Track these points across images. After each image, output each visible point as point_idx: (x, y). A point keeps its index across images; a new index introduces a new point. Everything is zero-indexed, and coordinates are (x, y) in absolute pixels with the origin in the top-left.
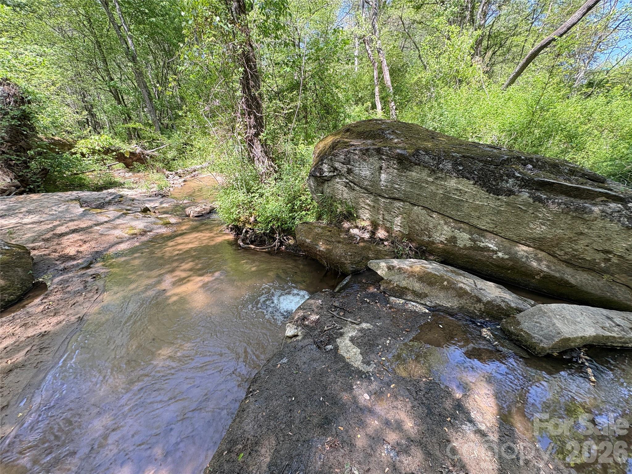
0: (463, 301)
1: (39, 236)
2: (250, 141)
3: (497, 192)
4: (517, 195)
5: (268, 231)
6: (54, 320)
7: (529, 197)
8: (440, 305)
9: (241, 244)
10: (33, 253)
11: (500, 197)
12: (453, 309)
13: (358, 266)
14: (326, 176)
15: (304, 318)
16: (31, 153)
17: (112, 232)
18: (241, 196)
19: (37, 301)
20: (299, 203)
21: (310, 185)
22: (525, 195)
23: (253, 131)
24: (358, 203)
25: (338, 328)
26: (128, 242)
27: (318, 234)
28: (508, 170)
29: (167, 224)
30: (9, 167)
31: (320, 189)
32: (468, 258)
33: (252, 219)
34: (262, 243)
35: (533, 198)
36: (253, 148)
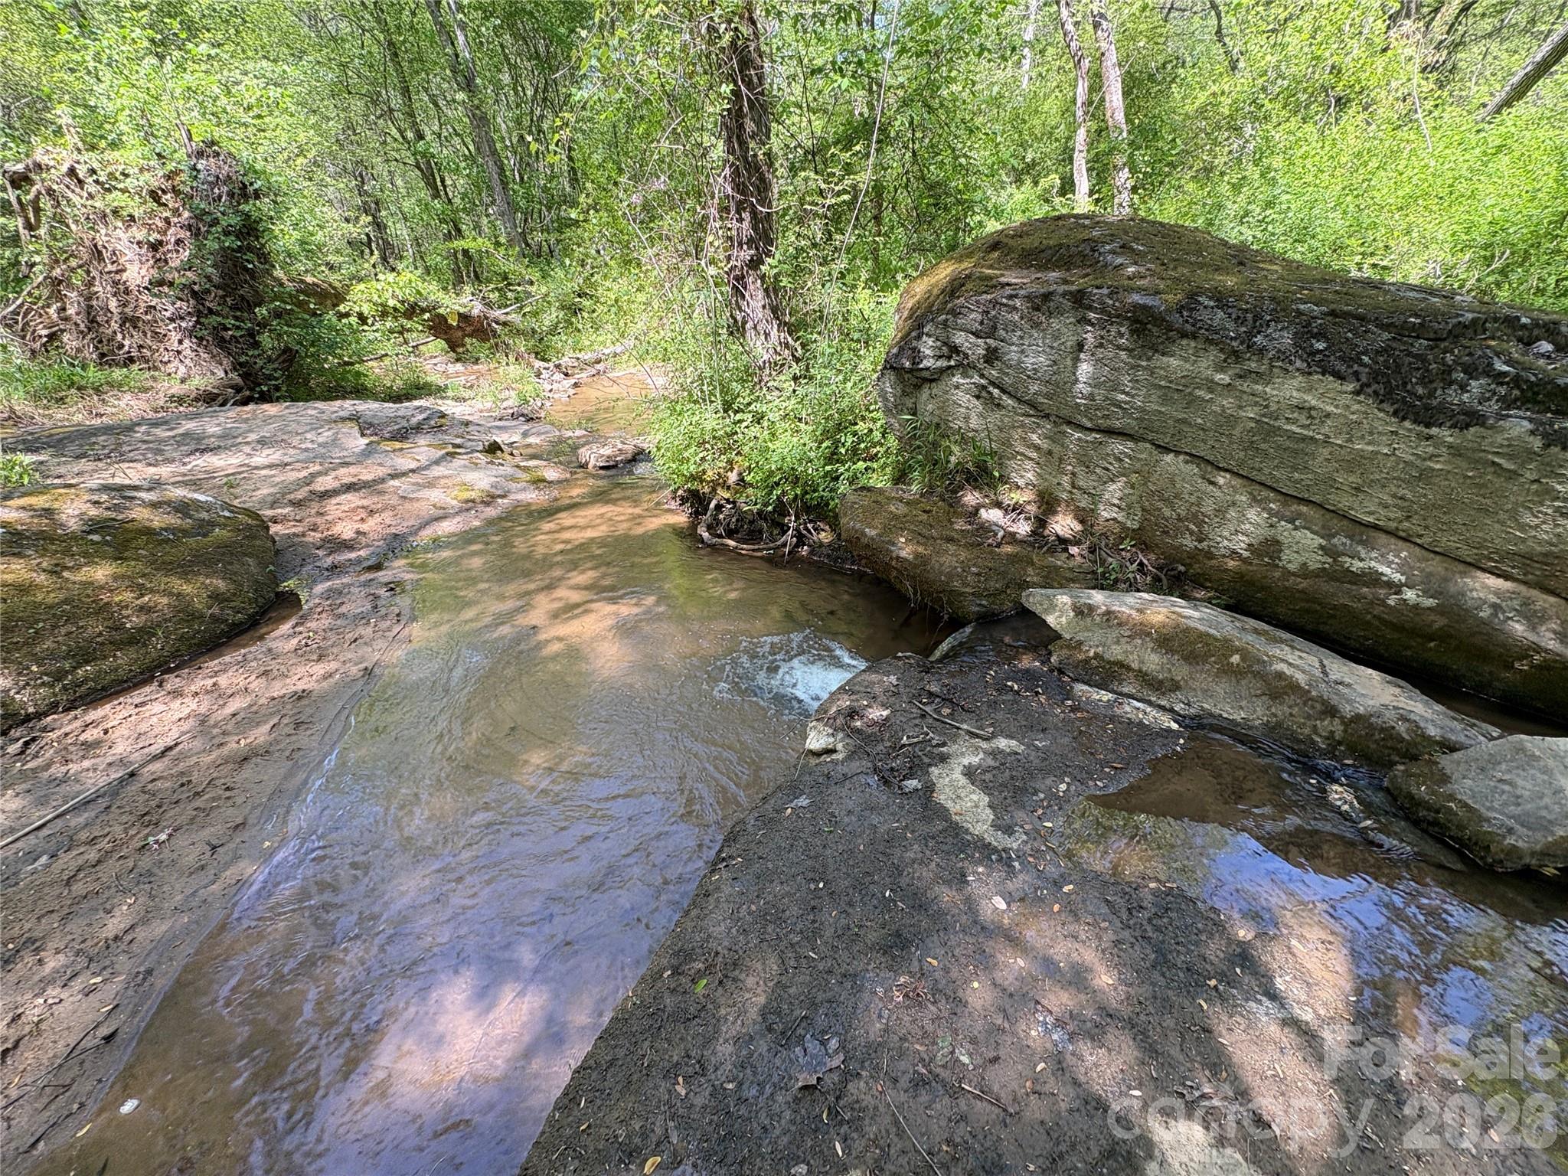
0: (1281, 710)
1: (284, 495)
2: (737, 279)
3: (1427, 416)
4: (1492, 427)
5: (770, 508)
6: (319, 669)
7: (1532, 433)
8: (1211, 715)
9: (706, 535)
10: (274, 529)
11: (1434, 431)
12: (1251, 728)
13: (993, 603)
14: (928, 369)
15: (852, 713)
16: (262, 312)
17: (426, 493)
18: (711, 420)
19: (285, 628)
20: (850, 439)
21: (883, 394)
22: (1519, 426)
23: (746, 254)
24: (1007, 443)
25: (934, 742)
26: (458, 519)
27: (896, 517)
28: (1470, 354)
29: (539, 482)
30: (222, 343)
31: (909, 403)
32: (1308, 601)
33: (733, 477)
34: (754, 536)
35: (1545, 435)
36: (743, 297)
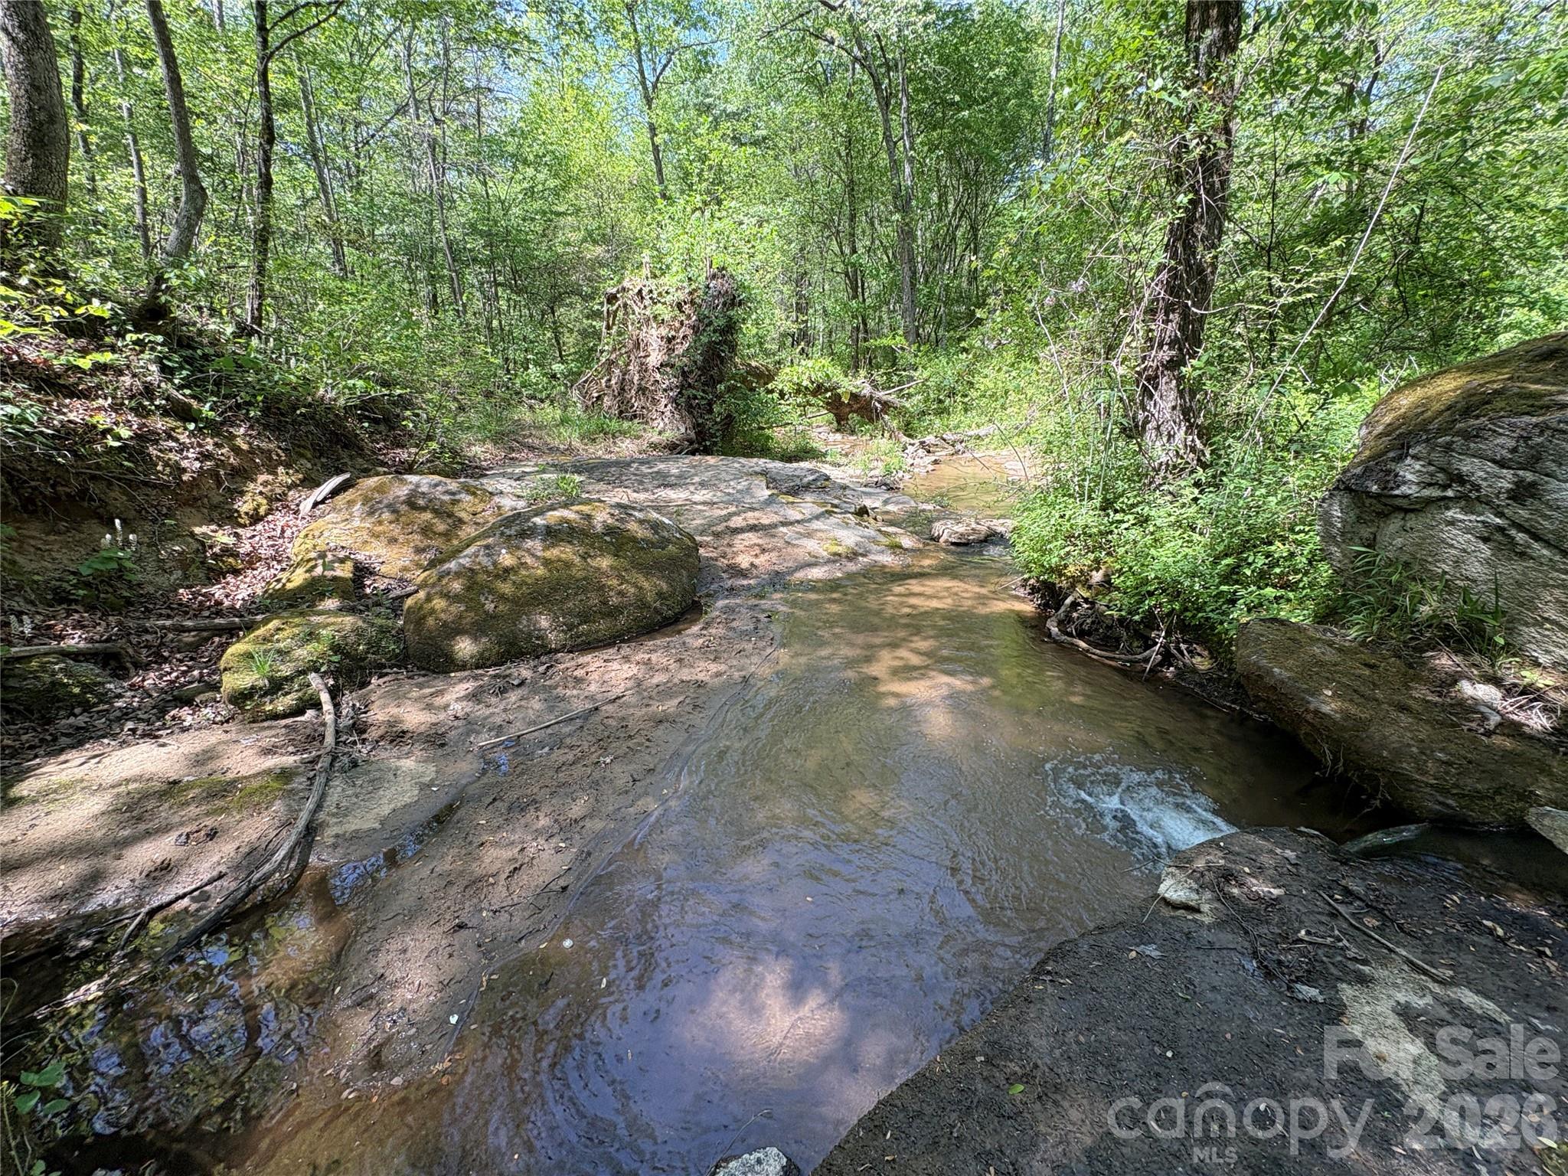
1: (710, 526)
2: (1148, 379)
5: (1137, 618)
6: (714, 668)
9: (1055, 630)
10: (701, 551)
13: (1466, 807)
14: (1406, 496)
15: (1227, 876)
16: (721, 387)
17: (804, 542)
18: (1085, 516)
19: (695, 629)
20: (1260, 561)
21: (1326, 519)
23: (1166, 354)
24: (1530, 604)
25: (1350, 954)
26: (826, 568)
27: (1321, 664)
29: (895, 548)
30: (690, 408)
31: (1366, 532)
33: (1097, 577)
34: (1109, 642)
36: (1151, 396)
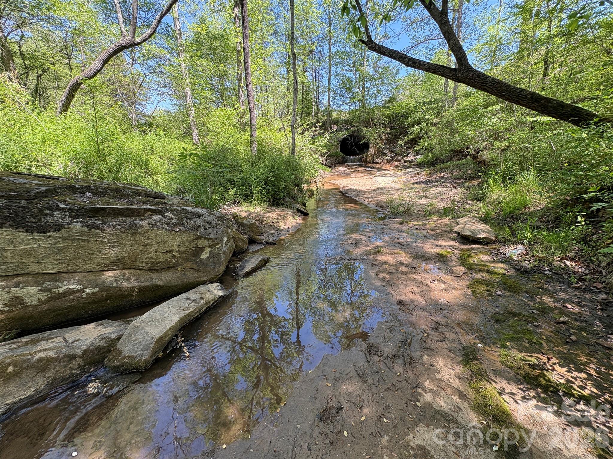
3: (43, 230)
4: (68, 228)
7: (83, 226)
11: (49, 234)
12: (41, 392)
22: (77, 226)
28: (47, 203)
35: (87, 226)
